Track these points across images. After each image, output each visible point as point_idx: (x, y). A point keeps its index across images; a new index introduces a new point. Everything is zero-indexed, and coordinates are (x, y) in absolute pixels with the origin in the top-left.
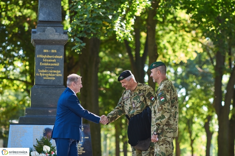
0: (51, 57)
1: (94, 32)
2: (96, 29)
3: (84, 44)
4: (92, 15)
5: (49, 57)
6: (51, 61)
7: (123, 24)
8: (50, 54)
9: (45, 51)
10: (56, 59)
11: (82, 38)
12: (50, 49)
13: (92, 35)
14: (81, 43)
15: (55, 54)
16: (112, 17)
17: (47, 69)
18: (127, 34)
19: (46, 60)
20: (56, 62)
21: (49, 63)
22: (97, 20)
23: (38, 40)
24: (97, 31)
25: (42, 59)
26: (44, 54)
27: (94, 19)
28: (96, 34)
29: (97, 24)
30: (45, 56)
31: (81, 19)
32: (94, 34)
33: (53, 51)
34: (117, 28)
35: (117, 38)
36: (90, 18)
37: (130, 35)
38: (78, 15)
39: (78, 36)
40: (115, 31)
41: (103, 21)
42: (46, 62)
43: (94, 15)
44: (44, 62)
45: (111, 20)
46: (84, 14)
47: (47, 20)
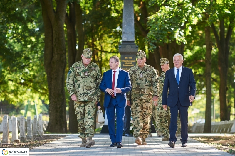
0: (129, 61)
1: (162, 39)
2: (163, 37)
3: (155, 47)
4: (160, 28)
5: (128, 61)
6: (129, 63)
7: (181, 33)
8: (129, 59)
9: (126, 58)
10: (132, 62)
11: (154, 43)
12: (128, 57)
13: (161, 41)
14: (154, 46)
15: (131, 60)
16: (174, 29)
17: (127, 68)
18: (182, 40)
19: (126, 63)
20: (132, 64)
21: (128, 64)
22: (164, 31)
23: (122, 52)
24: (164, 38)
25: (124, 62)
26: (125, 60)
27: (161, 31)
28: (164, 40)
29: (164, 34)
30: (126, 61)
31: (154, 31)
32: (162, 40)
33: (130, 58)
34: (177, 36)
35: (177, 42)
36: (159, 30)
37: (185, 40)
38: (152, 28)
39: (152, 42)
40: (176, 38)
41: (167, 32)
42: (127, 64)
43: (162, 28)
44: (125, 64)
45: (173, 31)
46: (156, 28)
47: (127, 41)
